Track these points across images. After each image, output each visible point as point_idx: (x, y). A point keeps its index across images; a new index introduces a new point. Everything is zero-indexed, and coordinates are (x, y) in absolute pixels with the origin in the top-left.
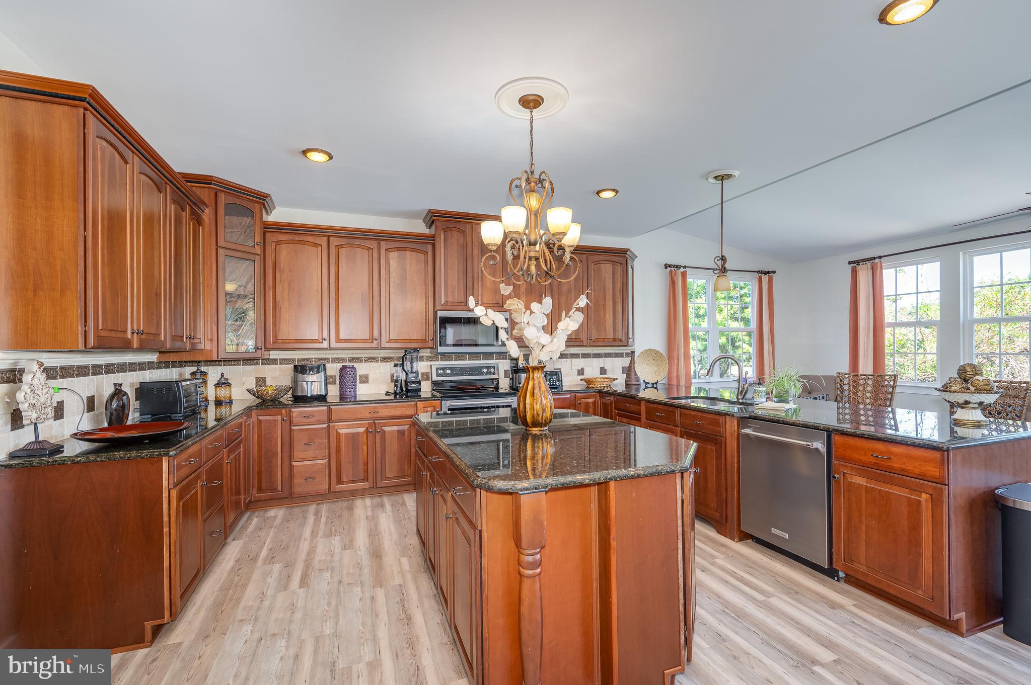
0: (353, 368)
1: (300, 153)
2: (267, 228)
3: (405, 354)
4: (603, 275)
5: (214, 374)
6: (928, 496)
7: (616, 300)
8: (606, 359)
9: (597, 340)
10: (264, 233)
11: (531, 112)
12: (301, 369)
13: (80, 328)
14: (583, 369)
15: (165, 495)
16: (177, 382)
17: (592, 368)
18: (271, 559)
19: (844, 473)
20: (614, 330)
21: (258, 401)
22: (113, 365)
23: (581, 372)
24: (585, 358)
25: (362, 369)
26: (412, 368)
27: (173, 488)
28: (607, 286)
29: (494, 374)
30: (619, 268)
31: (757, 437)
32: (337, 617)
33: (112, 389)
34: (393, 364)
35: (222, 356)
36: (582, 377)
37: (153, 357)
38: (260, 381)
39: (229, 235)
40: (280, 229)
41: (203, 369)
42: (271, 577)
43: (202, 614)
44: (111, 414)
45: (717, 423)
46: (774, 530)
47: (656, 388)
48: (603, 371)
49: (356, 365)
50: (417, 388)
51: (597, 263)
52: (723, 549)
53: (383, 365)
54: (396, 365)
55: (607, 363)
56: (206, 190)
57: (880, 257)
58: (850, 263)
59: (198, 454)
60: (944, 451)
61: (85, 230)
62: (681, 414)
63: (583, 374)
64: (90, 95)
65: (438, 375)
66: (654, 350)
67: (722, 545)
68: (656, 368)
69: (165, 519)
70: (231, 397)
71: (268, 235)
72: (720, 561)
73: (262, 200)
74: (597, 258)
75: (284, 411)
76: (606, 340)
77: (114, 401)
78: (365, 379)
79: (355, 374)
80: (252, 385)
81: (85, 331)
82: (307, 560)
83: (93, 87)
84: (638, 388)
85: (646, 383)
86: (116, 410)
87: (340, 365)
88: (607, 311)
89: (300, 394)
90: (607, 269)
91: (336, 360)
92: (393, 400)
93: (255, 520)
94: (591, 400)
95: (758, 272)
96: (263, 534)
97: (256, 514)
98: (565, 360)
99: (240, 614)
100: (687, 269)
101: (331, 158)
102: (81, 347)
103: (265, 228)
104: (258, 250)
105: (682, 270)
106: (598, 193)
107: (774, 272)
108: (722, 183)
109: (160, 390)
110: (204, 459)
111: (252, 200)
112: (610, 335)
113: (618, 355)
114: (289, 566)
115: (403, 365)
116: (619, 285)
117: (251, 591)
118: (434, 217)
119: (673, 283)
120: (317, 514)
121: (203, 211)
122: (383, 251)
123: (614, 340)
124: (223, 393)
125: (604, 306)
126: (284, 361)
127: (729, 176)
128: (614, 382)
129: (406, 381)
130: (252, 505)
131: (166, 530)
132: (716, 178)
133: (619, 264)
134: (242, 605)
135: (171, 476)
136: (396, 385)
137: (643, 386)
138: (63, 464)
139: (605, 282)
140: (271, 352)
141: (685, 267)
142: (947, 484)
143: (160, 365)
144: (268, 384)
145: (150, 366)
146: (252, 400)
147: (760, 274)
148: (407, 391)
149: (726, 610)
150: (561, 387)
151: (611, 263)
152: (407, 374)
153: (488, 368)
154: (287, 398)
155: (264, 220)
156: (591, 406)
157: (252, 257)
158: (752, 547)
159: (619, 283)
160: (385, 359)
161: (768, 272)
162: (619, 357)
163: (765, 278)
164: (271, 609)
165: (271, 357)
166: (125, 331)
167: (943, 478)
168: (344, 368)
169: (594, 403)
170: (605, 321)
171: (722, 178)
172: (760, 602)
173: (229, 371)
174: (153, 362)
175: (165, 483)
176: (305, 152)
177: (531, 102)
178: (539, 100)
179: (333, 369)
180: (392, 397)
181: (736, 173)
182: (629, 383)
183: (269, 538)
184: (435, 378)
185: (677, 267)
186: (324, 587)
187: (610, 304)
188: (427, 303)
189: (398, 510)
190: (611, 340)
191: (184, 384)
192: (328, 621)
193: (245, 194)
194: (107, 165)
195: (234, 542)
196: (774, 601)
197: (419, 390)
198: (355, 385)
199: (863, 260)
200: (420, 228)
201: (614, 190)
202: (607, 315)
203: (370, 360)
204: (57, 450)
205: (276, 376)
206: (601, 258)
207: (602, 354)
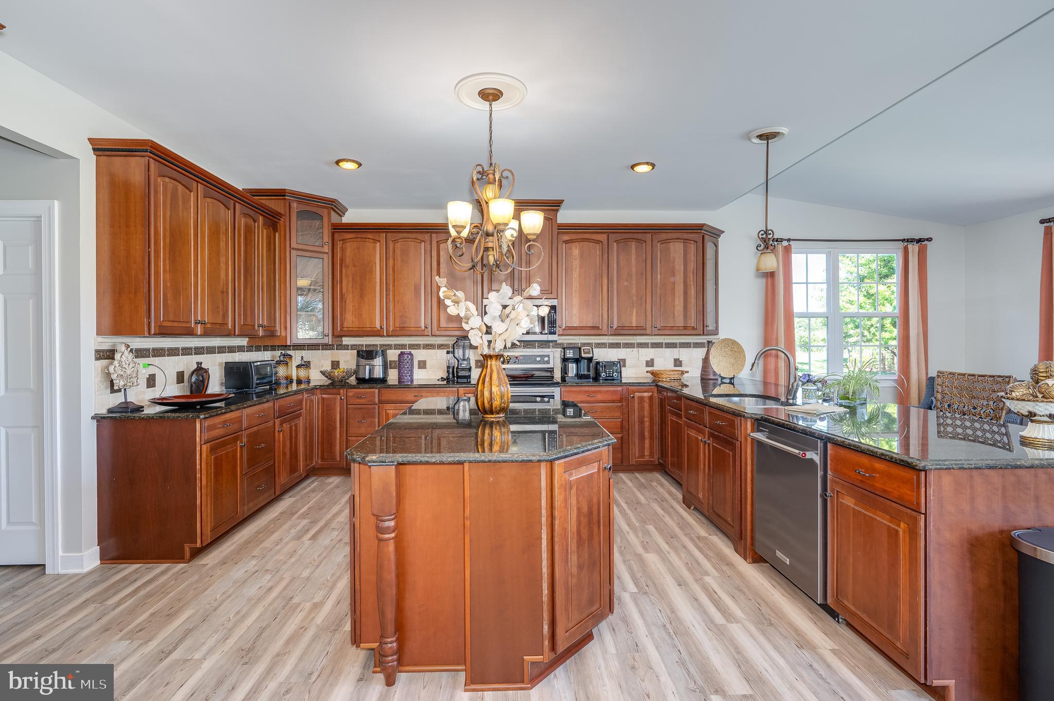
0: (410, 354)
1: (334, 163)
2: (335, 229)
3: (457, 342)
4: (672, 256)
5: (297, 357)
6: (906, 525)
7: (688, 283)
8: (680, 349)
9: (664, 328)
10: (333, 234)
11: (491, 105)
12: (367, 354)
13: (145, 320)
14: (652, 360)
15: (198, 448)
16: (250, 362)
17: (664, 360)
18: (304, 515)
19: (837, 491)
20: (685, 316)
21: (330, 382)
22: (203, 348)
23: (650, 363)
24: (654, 347)
25: (419, 355)
26: (464, 355)
27: (204, 444)
28: (677, 267)
29: (548, 362)
30: (692, 247)
32: (318, 566)
33: (195, 366)
34: (445, 351)
35: (295, 341)
36: (650, 369)
38: (336, 365)
39: (300, 237)
40: (345, 229)
41: (289, 352)
42: (296, 528)
43: (233, 547)
44: (192, 386)
45: (732, 424)
46: (778, 553)
47: (733, 384)
48: (678, 363)
49: (413, 351)
50: (467, 374)
51: (665, 242)
53: (439, 351)
54: (448, 352)
55: (684, 354)
56: (282, 201)
58: (1042, 221)
60: (921, 470)
62: (710, 413)
63: (652, 366)
64: (150, 147)
66: (731, 340)
68: (733, 361)
69: (198, 467)
70: (309, 377)
71: (336, 235)
73: (327, 204)
74: (664, 236)
75: (341, 391)
76: (675, 328)
78: (422, 365)
79: (412, 360)
80: (328, 367)
81: (149, 322)
82: (329, 520)
83: (152, 141)
84: (715, 383)
85: (723, 378)
87: (399, 352)
88: (677, 295)
89: (361, 376)
90: (677, 248)
91: (397, 347)
92: (445, 385)
94: (646, 394)
95: (903, 240)
97: (320, 479)
98: (632, 349)
99: (256, 552)
100: (791, 243)
101: (360, 165)
102: (146, 334)
103: (334, 229)
104: (326, 249)
105: (785, 243)
106: (633, 167)
107: (929, 240)
108: (768, 142)
109: (238, 368)
110: (245, 425)
111: (321, 205)
112: (680, 322)
113: (697, 345)
115: (453, 352)
116: (692, 266)
117: (275, 536)
121: (280, 220)
122: (434, 244)
123: (685, 328)
124: (302, 373)
125: (673, 290)
126: (353, 347)
127: (774, 135)
128: (686, 375)
129: (457, 368)
131: (198, 475)
132: (760, 137)
133: (693, 242)
134: (262, 545)
135: (203, 434)
136: (448, 372)
137: (719, 382)
138: (134, 419)
139: (674, 262)
140: (344, 339)
141: (789, 240)
142: (923, 511)
143: (250, 349)
144: (341, 367)
145: (240, 349)
146: (325, 381)
147: (906, 244)
148: (458, 377)
150: (619, 378)
151: (682, 241)
152: (458, 361)
153: (542, 356)
154: (352, 380)
155: (335, 222)
156: (647, 400)
157: (321, 255)
158: (763, 571)
159: (692, 264)
160: (440, 347)
161: (919, 241)
162: (695, 347)
163: (914, 249)
164: (278, 552)
165: (344, 343)
166: (190, 322)
168: (401, 354)
169: (651, 398)
170: (675, 307)
171: (766, 137)
172: (716, 625)
173: (308, 355)
174: (243, 346)
175: (198, 439)
176: (338, 162)
177: (490, 96)
178: (498, 93)
179: (393, 355)
180: (445, 382)
181: (783, 130)
182: (705, 377)
185: (777, 241)
186: (327, 542)
187: (680, 288)
190: (682, 328)
191: (255, 364)
192: (310, 568)
193: (314, 201)
194: (169, 196)
197: (469, 377)
198: (412, 371)
201: (647, 163)
202: (677, 301)
203: (428, 347)
204: (139, 409)
205: (347, 360)
206: (670, 236)
207: (676, 344)
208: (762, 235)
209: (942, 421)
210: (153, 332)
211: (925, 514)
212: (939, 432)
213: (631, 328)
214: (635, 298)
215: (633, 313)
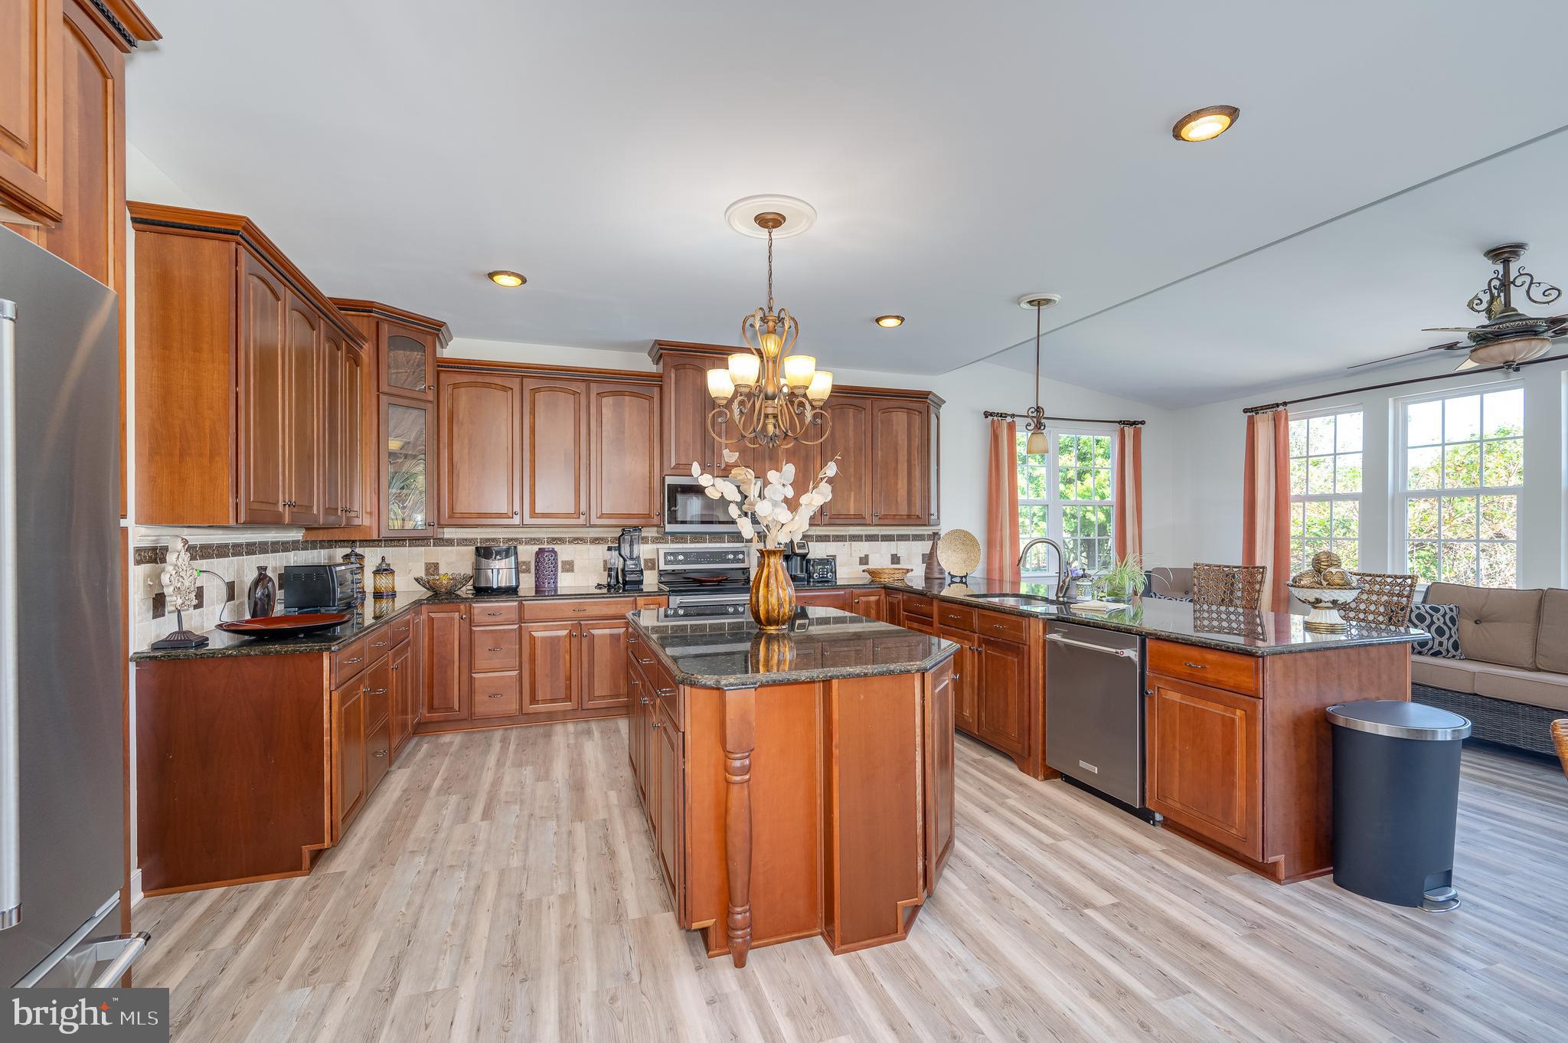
0: (553, 551)
1: (485, 275)
2: (442, 367)
3: (623, 534)
4: (894, 428)
5: (372, 557)
6: (1243, 712)
7: (913, 461)
8: (900, 542)
9: (885, 517)
10: (438, 373)
11: (770, 233)
12: (484, 552)
13: (230, 500)
14: (867, 556)
15: (326, 697)
16: (329, 566)
17: (880, 556)
18: (445, 790)
19: (1158, 688)
20: (910, 503)
21: (430, 593)
22: (255, 543)
23: (864, 560)
24: (870, 541)
25: (564, 553)
26: (631, 552)
27: (335, 690)
28: (900, 442)
29: (743, 561)
30: (917, 419)
31: (1067, 645)
32: (526, 851)
33: (255, 574)
34: (606, 547)
35: (384, 534)
36: (865, 567)
37: (297, 535)
38: (432, 568)
39: (394, 376)
40: (458, 368)
41: (358, 550)
42: (447, 808)
43: (366, 845)
44: (256, 604)
45: (1018, 627)
46: (1083, 764)
47: (965, 583)
48: (895, 559)
49: (557, 548)
50: (638, 579)
51: (887, 410)
52: (1020, 789)
53: (593, 547)
54: (609, 549)
55: (902, 548)
56: (366, 319)
57: (1285, 404)
58: (1246, 411)
59: (360, 653)
60: (1259, 657)
61: (237, 386)
62: (980, 615)
63: (867, 563)
64: (244, 228)
65: (667, 563)
66: (963, 531)
67: (1021, 784)
68: (965, 556)
69: (326, 725)
70: (393, 587)
71: (443, 376)
72: (1011, 802)
73: (435, 330)
74: (885, 404)
75: (462, 607)
76: (897, 517)
77: (259, 588)
78: (569, 567)
79: (556, 560)
80: (421, 573)
81: (237, 504)
82: (490, 792)
83: (248, 219)
84: (941, 583)
85: (953, 576)
86: (260, 599)
87: (536, 548)
88: (900, 476)
89: (483, 585)
90: (900, 419)
91: (531, 541)
92: (605, 594)
93: (425, 746)
94: (873, 598)
95: (1120, 422)
96: (435, 762)
97: (427, 739)
98: (842, 543)
99: (411, 845)
100: (1016, 419)
101: (524, 281)
102: (232, 522)
103: (439, 366)
104: (431, 396)
105: (1009, 419)
106: (878, 320)
107: (1143, 423)
108: (1039, 310)
109: (309, 576)
110: (367, 661)
111: (423, 330)
112: (903, 510)
113: (918, 538)
114: (469, 797)
115: (619, 549)
116: (916, 442)
117: (423, 822)
118: (663, 350)
119: (995, 438)
120: (505, 741)
121: (361, 347)
122: (593, 397)
123: (909, 516)
124: (384, 582)
125: (896, 469)
126: (463, 542)
127: (1048, 301)
128: (909, 575)
129: (623, 570)
130: (421, 729)
131: (326, 738)
132: (1030, 302)
133: (917, 413)
134: (412, 836)
135: (333, 676)
136: (610, 576)
137: (948, 581)
138: (213, 657)
139: (896, 437)
140: (446, 530)
141: (1013, 416)
142: (1262, 697)
143: (306, 545)
144: (442, 571)
145: (294, 546)
146: (422, 593)
147: (1122, 426)
148: (625, 583)
149: (1001, 853)
150: (834, 580)
151: (906, 410)
152: (625, 560)
153: (735, 553)
154: (466, 591)
155: (437, 356)
156: (874, 606)
157: (422, 405)
158: (1059, 788)
159: (917, 439)
160: (596, 541)
161: (1134, 423)
162: (918, 540)
163: (1129, 431)
164: (447, 841)
165: (446, 536)
166: (276, 504)
167: (1257, 689)
168: (541, 551)
169: (878, 602)
170: (897, 491)
171: (1038, 303)
172: (1047, 845)
173: (392, 554)
174: (298, 541)
175: (326, 683)
176: (491, 275)
177: (770, 221)
178: (779, 219)
179: (527, 553)
180: (605, 591)
181: (1056, 297)
182: (930, 576)
183: (444, 766)
184: (662, 567)
185: (1001, 416)
186: (512, 820)
187: (903, 468)
188: (651, 466)
189: (609, 738)
190: (905, 517)
191: (338, 569)
192: (515, 855)
193: (413, 323)
194: (258, 305)
195: (400, 770)
196: (1066, 846)
197: (641, 582)
198: (556, 575)
199: (1263, 408)
200: (646, 364)
201: (898, 317)
202: (900, 482)
203: (576, 540)
204: (203, 642)
205: (455, 562)
206: (892, 404)
207: (893, 536)
208: (1032, 412)
209: (1198, 615)
210: (242, 518)
211: (1263, 699)
212: (1195, 627)
213: (847, 516)
214: (853, 479)
215: (850, 497)
